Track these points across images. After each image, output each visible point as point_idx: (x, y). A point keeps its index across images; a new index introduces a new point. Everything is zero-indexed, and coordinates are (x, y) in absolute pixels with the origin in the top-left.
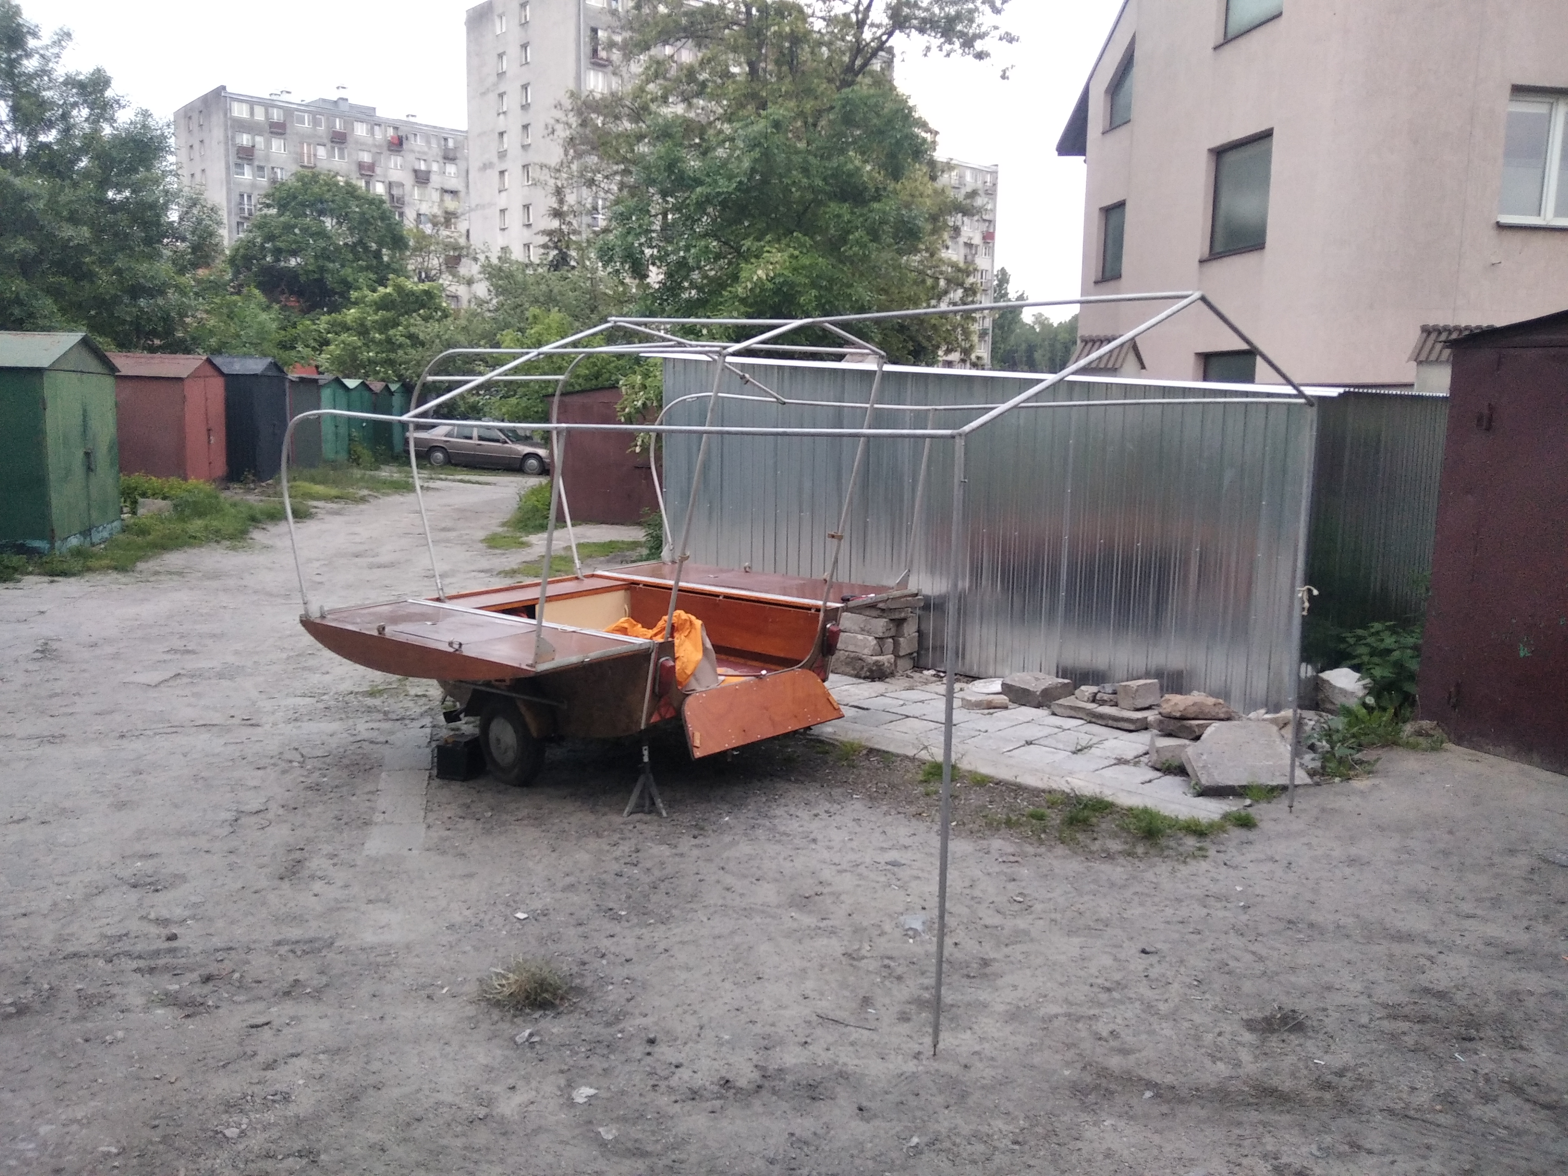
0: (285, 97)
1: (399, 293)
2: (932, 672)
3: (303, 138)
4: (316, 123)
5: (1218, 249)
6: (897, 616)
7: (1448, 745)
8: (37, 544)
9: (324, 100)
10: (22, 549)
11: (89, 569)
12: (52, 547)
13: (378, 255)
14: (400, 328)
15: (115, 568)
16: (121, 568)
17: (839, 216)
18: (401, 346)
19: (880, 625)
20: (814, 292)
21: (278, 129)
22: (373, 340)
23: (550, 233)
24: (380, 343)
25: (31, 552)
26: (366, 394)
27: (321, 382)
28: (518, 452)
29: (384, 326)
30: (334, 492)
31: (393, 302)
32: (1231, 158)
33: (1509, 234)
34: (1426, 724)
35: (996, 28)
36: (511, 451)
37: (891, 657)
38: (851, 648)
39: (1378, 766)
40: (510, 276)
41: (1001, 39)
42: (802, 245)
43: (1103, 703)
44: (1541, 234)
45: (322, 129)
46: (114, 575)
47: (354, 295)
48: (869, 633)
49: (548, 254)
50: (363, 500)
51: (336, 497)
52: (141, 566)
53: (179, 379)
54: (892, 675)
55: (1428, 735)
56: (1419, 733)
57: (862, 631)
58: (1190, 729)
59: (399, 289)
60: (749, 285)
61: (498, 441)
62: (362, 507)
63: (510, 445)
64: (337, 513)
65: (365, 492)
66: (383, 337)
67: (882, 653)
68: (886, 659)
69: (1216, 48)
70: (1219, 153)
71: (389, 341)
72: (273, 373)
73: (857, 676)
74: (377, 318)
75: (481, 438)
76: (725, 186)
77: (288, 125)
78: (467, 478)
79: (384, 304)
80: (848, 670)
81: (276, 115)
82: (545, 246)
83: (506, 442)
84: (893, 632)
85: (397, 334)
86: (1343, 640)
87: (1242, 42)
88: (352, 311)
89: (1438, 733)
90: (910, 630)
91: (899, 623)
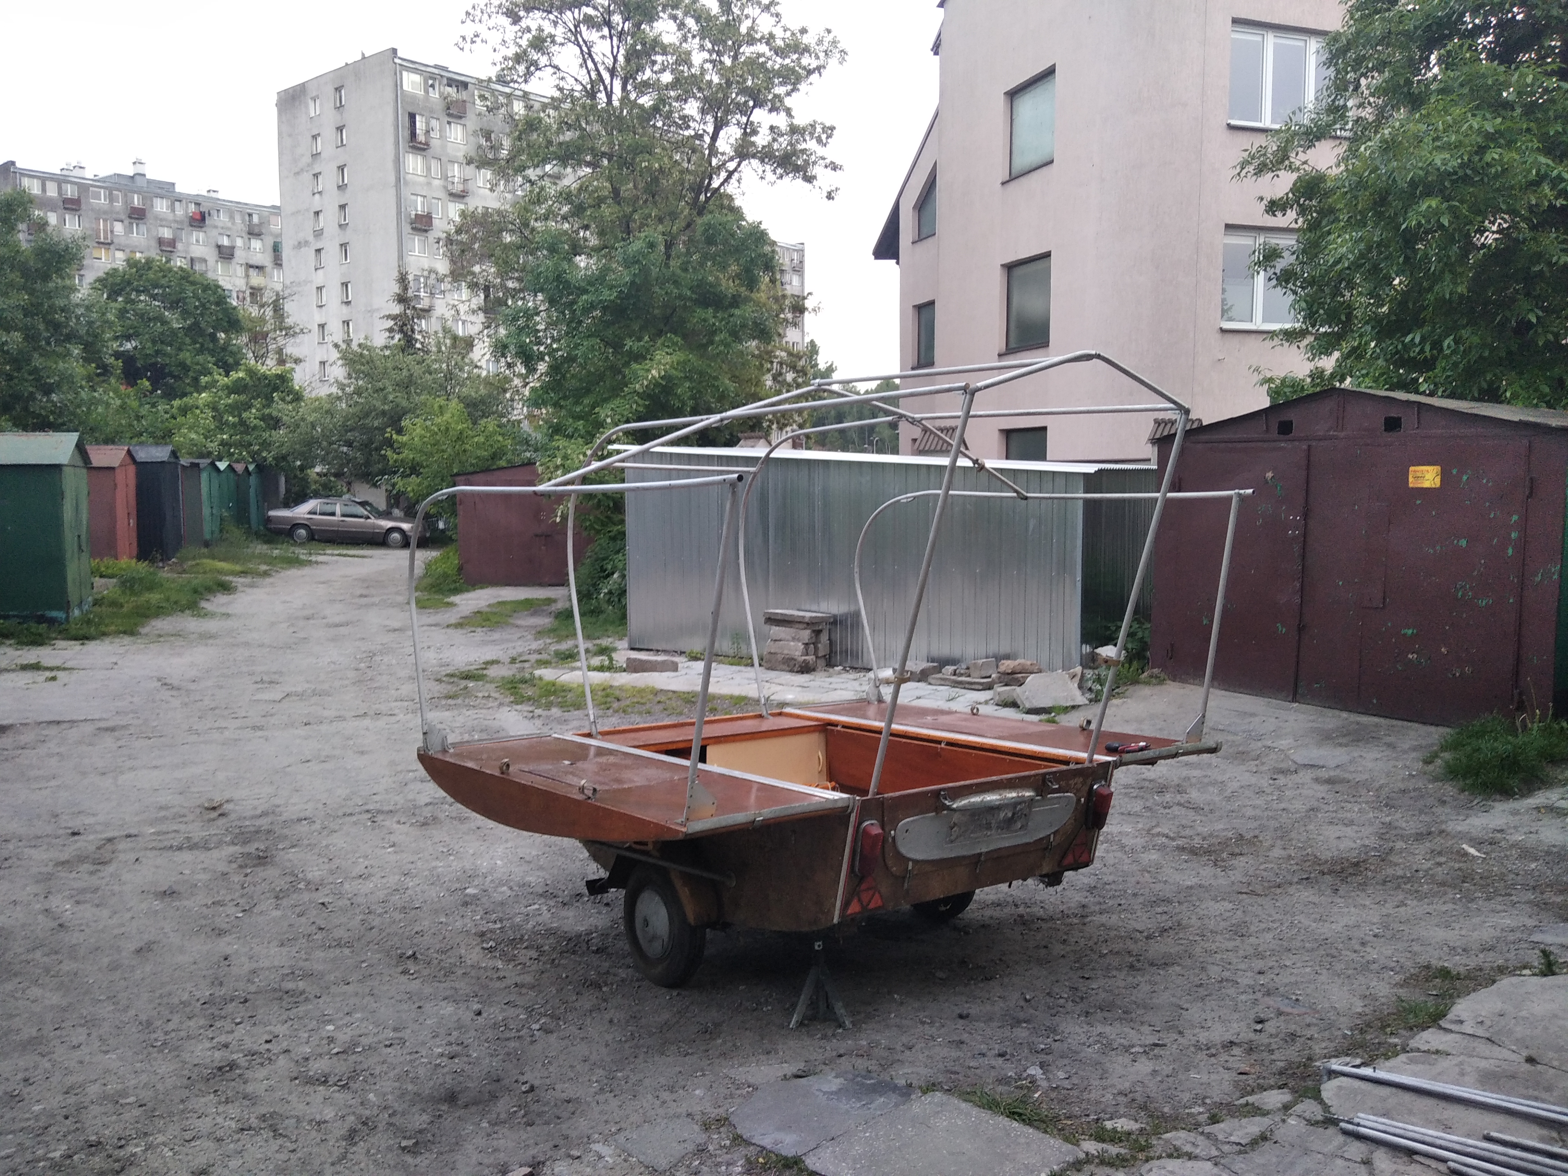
0: (77, 173)
1: (251, 377)
2: (840, 668)
3: (99, 214)
4: (111, 199)
5: (1013, 345)
6: (817, 628)
7: (1169, 682)
8: (54, 614)
9: (119, 175)
10: (41, 619)
11: (104, 634)
12: (67, 618)
13: (213, 338)
14: (254, 411)
15: (125, 633)
16: (131, 633)
17: (705, 320)
18: (255, 428)
19: (806, 634)
20: (687, 384)
21: (72, 205)
22: (227, 423)
23: (394, 318)
24: (234, 425)
25: (52, 621)
26: (232, 475)
27: (201, 466)
28: (380, 527)
29: (237, 409)
30: (238, 568)
31: (246, 386)
32: (1018, 272)
33: (1230, 336)
34: (1156, 671)
35: (823, 158)
36: (374, 526)
37: (813, 657)
38: (786, 652)
39: (1127, 693)
40: (370, 362)
41: (826, 167)
42: (675, 344)
43: (961, 675)
44: (1253, 336)
45: (119, 205)
46: (127, 640)
47: (204, 380)
48: (799, 640)
49: (393, 338)
50: (266, 574)
51: (242, 572)
52: (144, 631)
53: (113, 468)
54: (814, 670)
55: (1157, 677)
56: (1151, 677)
57: (794, 639)
58: (1017, 680)
59: (251, 372)
60: (645, 383)
61: (361, 517)
62: (268, 580)
63: (372, 520)
64: (252, 586)
65: (264, 567)
66: (237, 419)
67: (807, 654)
68: (811, 658)
69: (1003, 184)
70: (1010, 268)
71: (242, 423)
72: (173, 460)
73: (791, 671)
74: (230, 401)
75: (343, 515)
76: (608, 295)
77: (83, 201)
78: (345, 552)
79: (237, 388)
80: (785, 667)
81: (70, 191)
82: (391, 330)
83: (369, 518)
84: (813, 640)
85: (251, 415)
86: (1108, 628)
87: (1022, 180)
88: (203, 395)
89: (1162, 675)
90: (824, 638)
91: (818, 633)
